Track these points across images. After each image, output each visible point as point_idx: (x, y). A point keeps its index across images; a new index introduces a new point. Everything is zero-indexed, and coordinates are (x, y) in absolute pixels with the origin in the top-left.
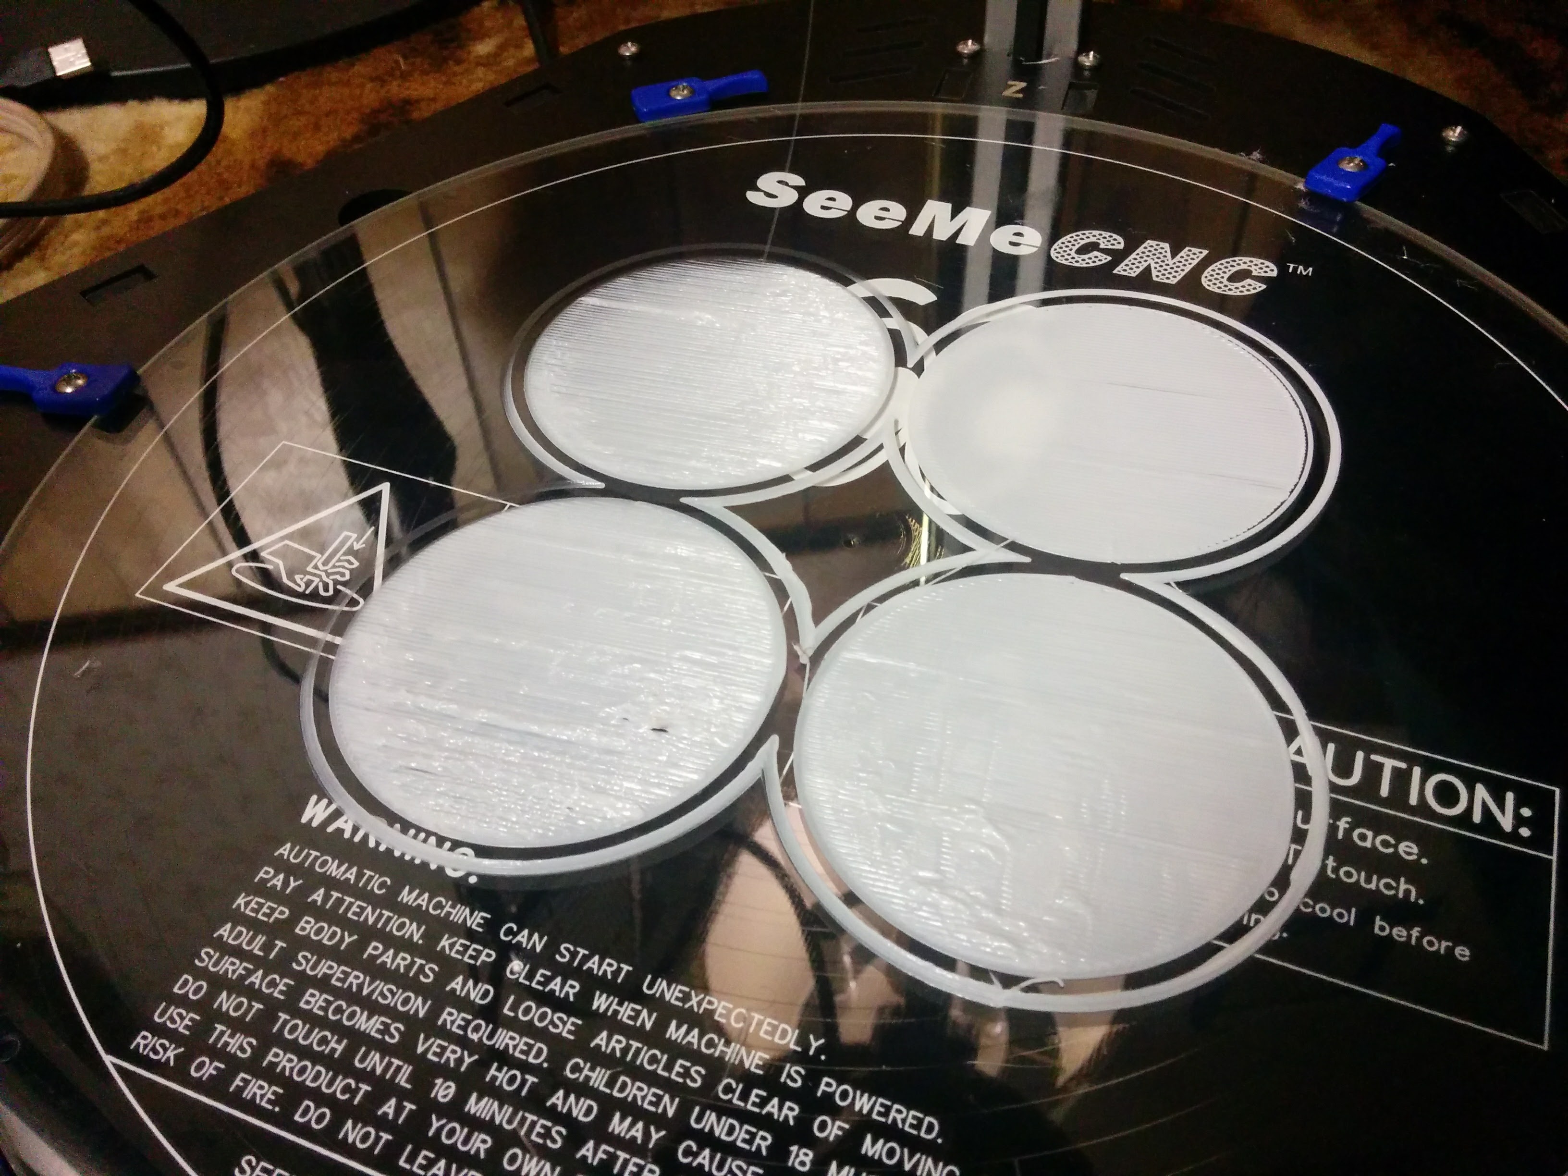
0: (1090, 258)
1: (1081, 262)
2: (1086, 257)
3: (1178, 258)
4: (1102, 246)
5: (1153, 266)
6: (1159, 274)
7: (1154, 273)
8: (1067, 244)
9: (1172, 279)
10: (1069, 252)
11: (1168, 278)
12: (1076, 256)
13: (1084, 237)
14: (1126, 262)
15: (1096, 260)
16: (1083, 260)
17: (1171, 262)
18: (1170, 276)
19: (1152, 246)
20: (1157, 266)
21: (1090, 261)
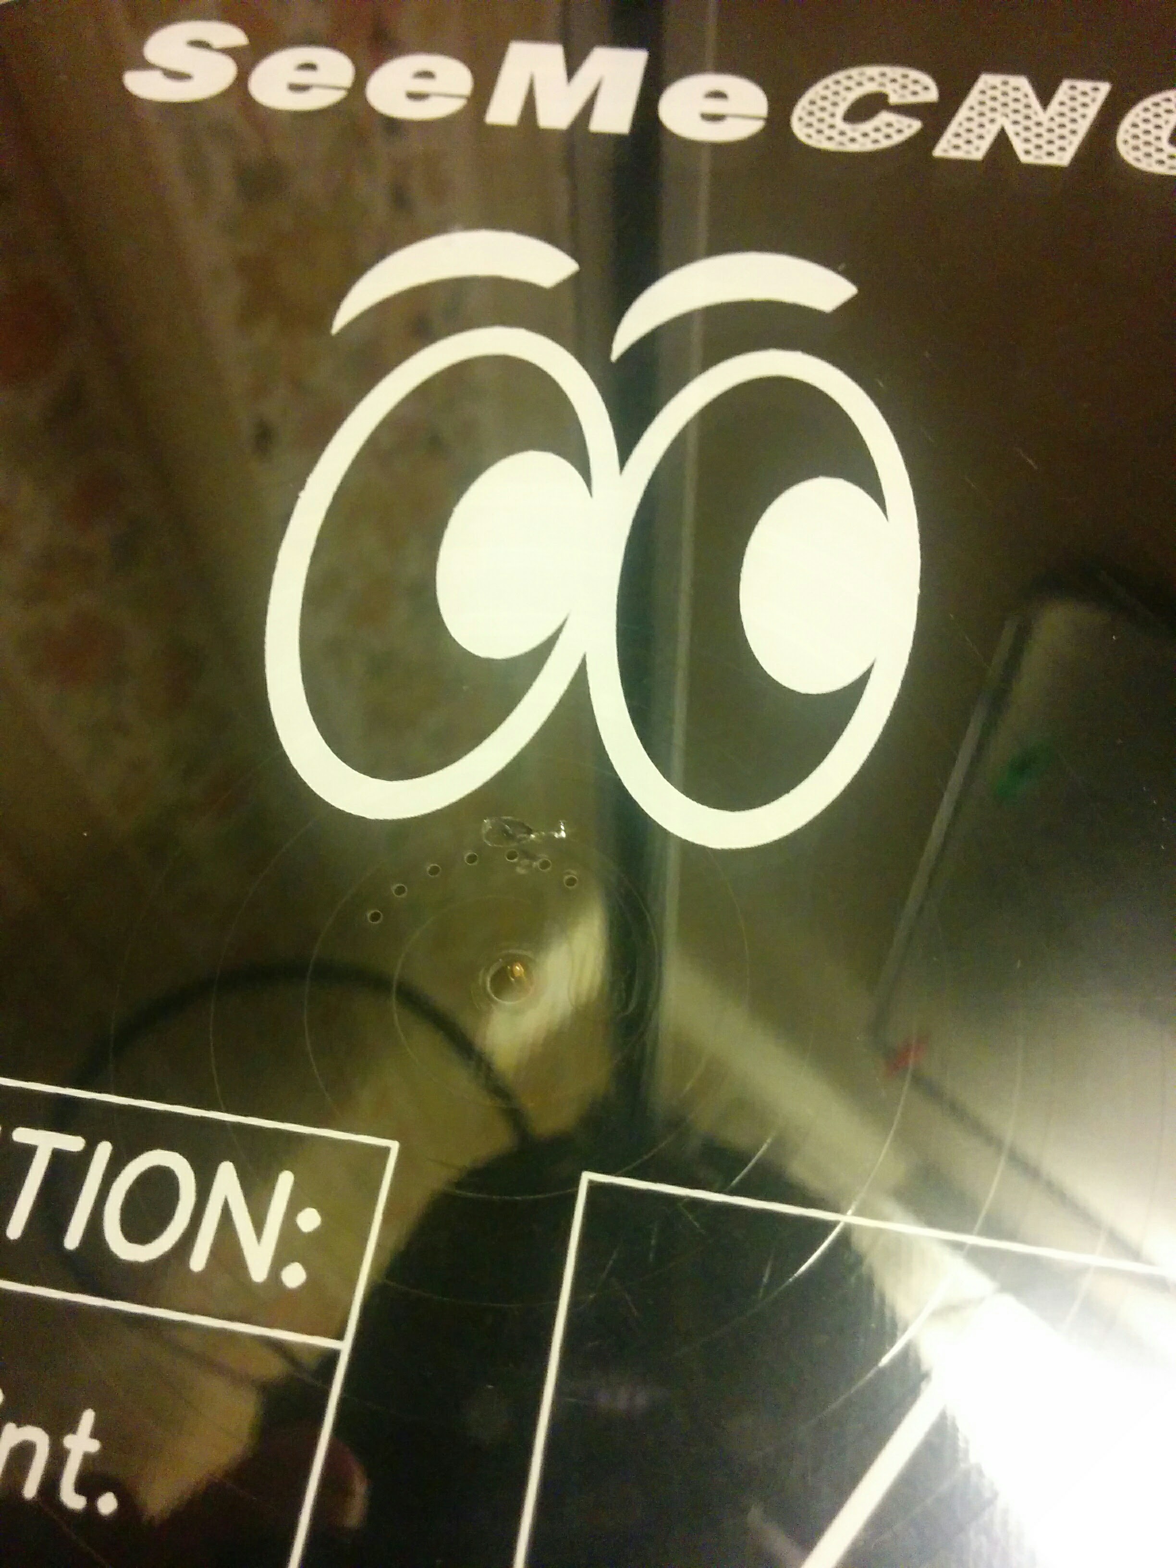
0: (877, 130)
1: (860, 139)
2: (867, 126)
3: (1054, 106)
4: (893, 99)
5: (1010, 131)
6: (1030, 147)
7: (1019, 147)
8: (820, 103)
9: (1058, 154)
10: (829, 120)
11: (1050, 154)
12: (846, 127)
13: (851, 84)
14: (953, 128)
15: (890, 131)
16: (865, 135)
17: (1043, 116)
18: (1053, 148)
19: (994, 88)
20: (1019, 128)
21: (879, 136)
